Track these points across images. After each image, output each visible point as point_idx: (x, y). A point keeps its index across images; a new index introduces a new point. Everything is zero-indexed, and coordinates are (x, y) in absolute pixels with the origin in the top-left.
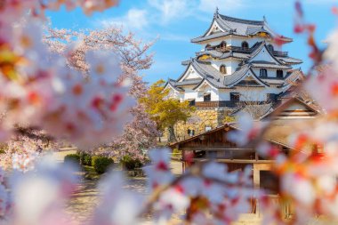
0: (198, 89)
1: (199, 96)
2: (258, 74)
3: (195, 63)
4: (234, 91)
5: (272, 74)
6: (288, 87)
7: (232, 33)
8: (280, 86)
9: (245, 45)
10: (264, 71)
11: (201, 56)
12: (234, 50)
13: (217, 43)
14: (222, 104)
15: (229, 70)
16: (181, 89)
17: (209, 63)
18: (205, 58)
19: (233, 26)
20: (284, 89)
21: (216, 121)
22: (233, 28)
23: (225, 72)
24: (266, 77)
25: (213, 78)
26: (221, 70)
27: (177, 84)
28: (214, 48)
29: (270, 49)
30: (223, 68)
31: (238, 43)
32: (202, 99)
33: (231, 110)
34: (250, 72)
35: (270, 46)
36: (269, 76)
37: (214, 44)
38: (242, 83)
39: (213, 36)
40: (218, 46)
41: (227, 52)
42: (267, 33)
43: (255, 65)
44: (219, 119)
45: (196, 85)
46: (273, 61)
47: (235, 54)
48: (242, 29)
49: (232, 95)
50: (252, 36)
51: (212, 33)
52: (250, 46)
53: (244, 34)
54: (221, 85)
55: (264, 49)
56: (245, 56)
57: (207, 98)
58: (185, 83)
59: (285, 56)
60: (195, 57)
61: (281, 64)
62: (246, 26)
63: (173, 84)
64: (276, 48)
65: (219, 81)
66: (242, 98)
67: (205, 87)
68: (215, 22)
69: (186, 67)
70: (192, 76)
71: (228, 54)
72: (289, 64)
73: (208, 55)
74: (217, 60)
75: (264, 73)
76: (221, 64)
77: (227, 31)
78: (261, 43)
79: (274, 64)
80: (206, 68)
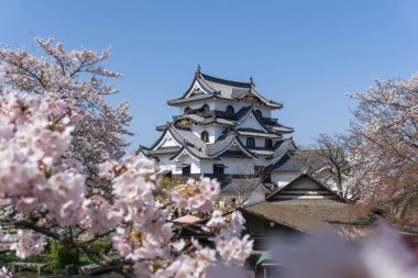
0: (176, 160)
1: (177, 168)
2: (245, 142)
3: (173, 129)
4: (218, 162)
5: (261, 143)
6: (278, 158)
7: (216, 95)
8: (269, 158)
9: (230, 108)
10: (251, 140)
11: (180, 121)
12: (219, 114)
13: (199, 106)
15: (212, 139)
16: (157, 158)
17: (189, 129)
18: (184, 123)
19: (217, 87)
20: (274, 161)
22: (218, 90)
23: (207, 141)
24: (254, 148)
25: (193, 146)
26: (202, 138)
27: (151, 152)
28: (194, 112)
29: (258, 114)
30: (205, 136)
31: (223, 108)
32: (180, 172)
34: (236, 140)
35: (258, 111)
36: (256, 145)
37: (194, 107)
38: (228, 154)
39: (193, 98)
40: (199, 110)
41: (210, 117)
42: (255, 98)
43: (241, 133)
45: (173, 154)
46: (260, 128)
47: (219, 120)
48: (227, 92)
49: (215, 167)
50: (238, 100)
51: (192, 95)
52: (236, 111)
53: (229, 97)
54: (203, 155)
55: (252, 115)
56: (230, 123)
57: (187, 170)
58: (161, 151)
59: (274, 123)
60: (171, 121)
61: (270, 133)
62: (231, 88)
63: (146, 152)
64: (264, 115)
65: (200, 150)
66: (226, 172)
67: (184, 157)
68: (196, 83)
69: (162, 133)
70: (168, 144)
71: (211, 120)
72: (279, 133)
73: (188, 120)
74: (198, 126)
75: (251, 142)
76: (202, 130)
77: (210, 93)
78: (249, 108)
79: (262, 132)
80: (186, 136)
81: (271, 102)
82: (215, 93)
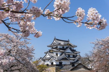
0: (49, 61)
1: (50, 63)
2: (67, 56)
3: (49, 53)
4: (60, 61)
5: (72, 56)
6: (76, 60)
7: (59, 44)
8: (74, 60)
9: (63, 47)
10: (69, 55)
11: (50, 51)
12: (60, 49)
14: (57, 65)
15: (59, 55)
16: (44, 61)
17: (53, 53)
18: (51, 51)
19: (60, 42)
20: (75, 61)
21: (55, 71)
22: (60, 43)
23: (58, 56)
25: (54, 57)
26: (56, 55)
28: (54, 48)
29: (70, 49)
30: (57, 54)
31: (61, 47)
32: (51, 64)
33: (59, 67)
34: (65, 55)
35: (71, 48)
37: (54, 47)
38: (63, 59)
39: (54, 45)
40: (55, 48)
41: (58, 49)
42: (70, 44)
43: (66, 53)
44: (56, 70)
45: (49, 59)
46: (72, 52)
48: (62, 43)
50: (65, 45)
51: (53, 44)
52: (65, 48)
54: (56, 59)
55: (69, 49)
56: (63, 51)
57: (52, 63)
58: (45, 59)
59: (75, 51)
60: (48, 51)
61: (74, 53)
62: (63, 42)
63: (42, 59)
64: (72, 49)
65: (56, 58)
66: (63, 64)
67: (52, 60)
68: (54, 41)
69: (46, 54)
70: (47, 57)
71: (58, 50)
72: (76, 53)
73: (52, 50)
74: (55, 52)
75: (69, 56)
76: (56, 53)
77: (58, 43)
78: (68, 47)
79: (72, 53)
80: (52, 54)
81: (74, 45)
82: (59, 43)
